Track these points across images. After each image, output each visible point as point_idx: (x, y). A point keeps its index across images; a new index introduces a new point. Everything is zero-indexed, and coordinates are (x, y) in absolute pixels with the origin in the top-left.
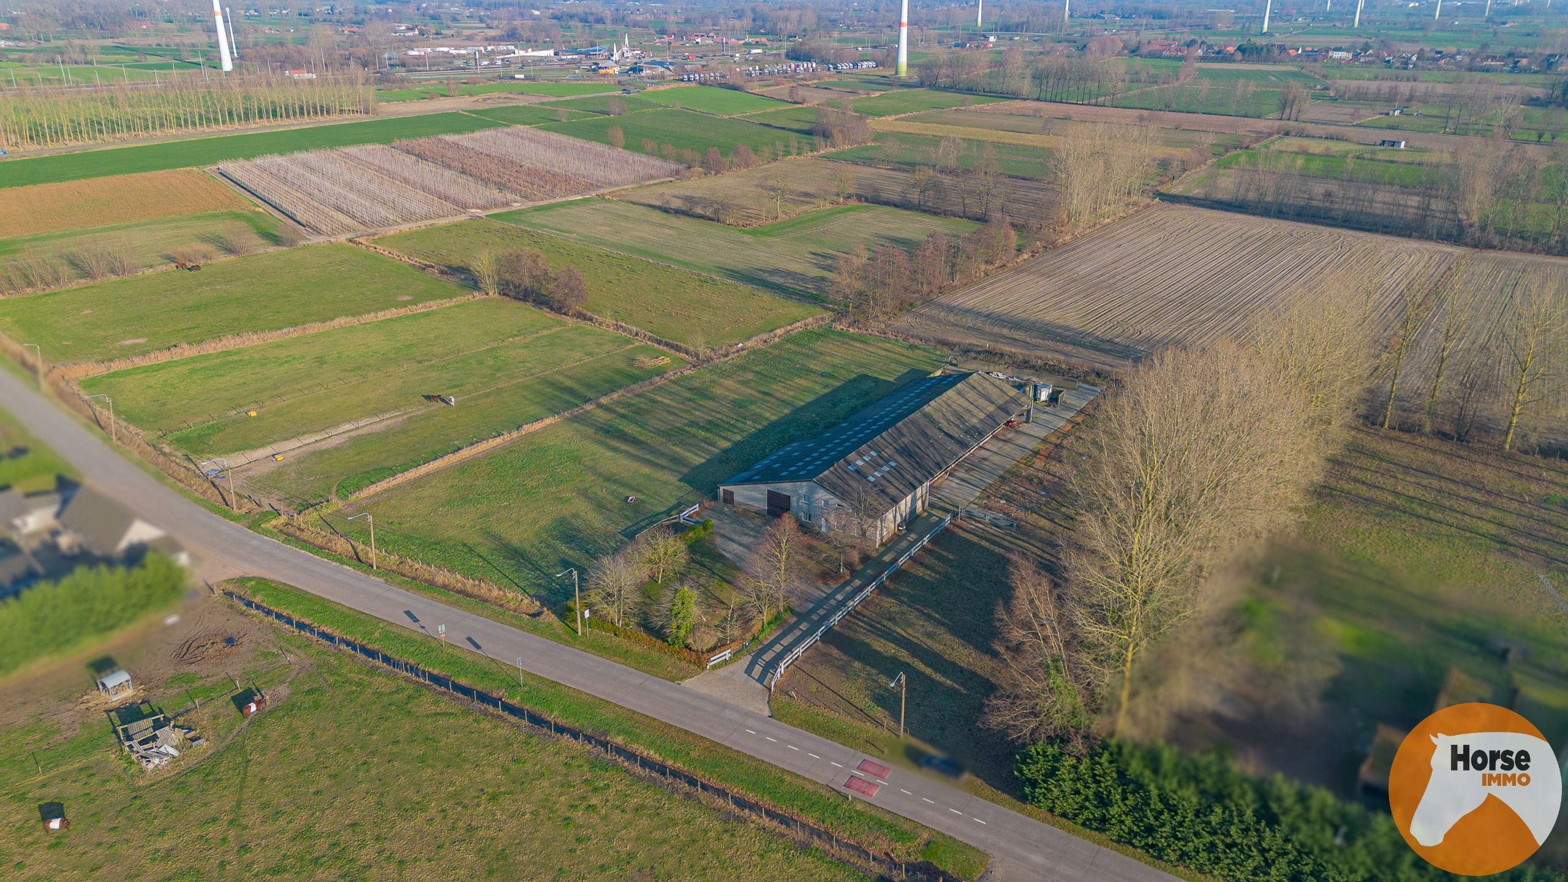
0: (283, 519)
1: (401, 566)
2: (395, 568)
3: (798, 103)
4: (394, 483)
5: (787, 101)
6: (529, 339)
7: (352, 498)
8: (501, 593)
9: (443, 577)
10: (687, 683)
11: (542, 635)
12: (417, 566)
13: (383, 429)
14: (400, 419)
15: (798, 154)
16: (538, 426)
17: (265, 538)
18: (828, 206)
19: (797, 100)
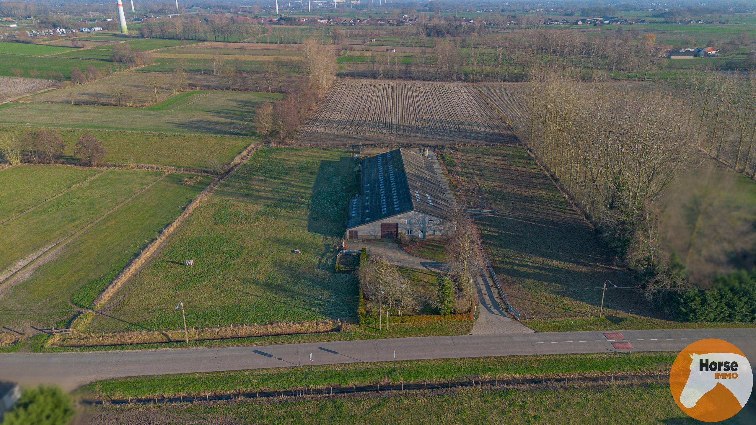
0: (58, 337)
1: (202, 334)
2: (197, 337)
3: (80, 48)
4: (116, 287)
5: (71, 47)
6: (87, 183)
7: (98, 305)
8: (299, 325)
9: (243, 331)
10: (473, 331)
11: (359, 338)
12: (217, 330)
13: (55, 257)
14: (59, 248)
15: (120, 71)
16: (171, 229)
17: (60, 353)
18: (178, 93)
19: (78, 46)
